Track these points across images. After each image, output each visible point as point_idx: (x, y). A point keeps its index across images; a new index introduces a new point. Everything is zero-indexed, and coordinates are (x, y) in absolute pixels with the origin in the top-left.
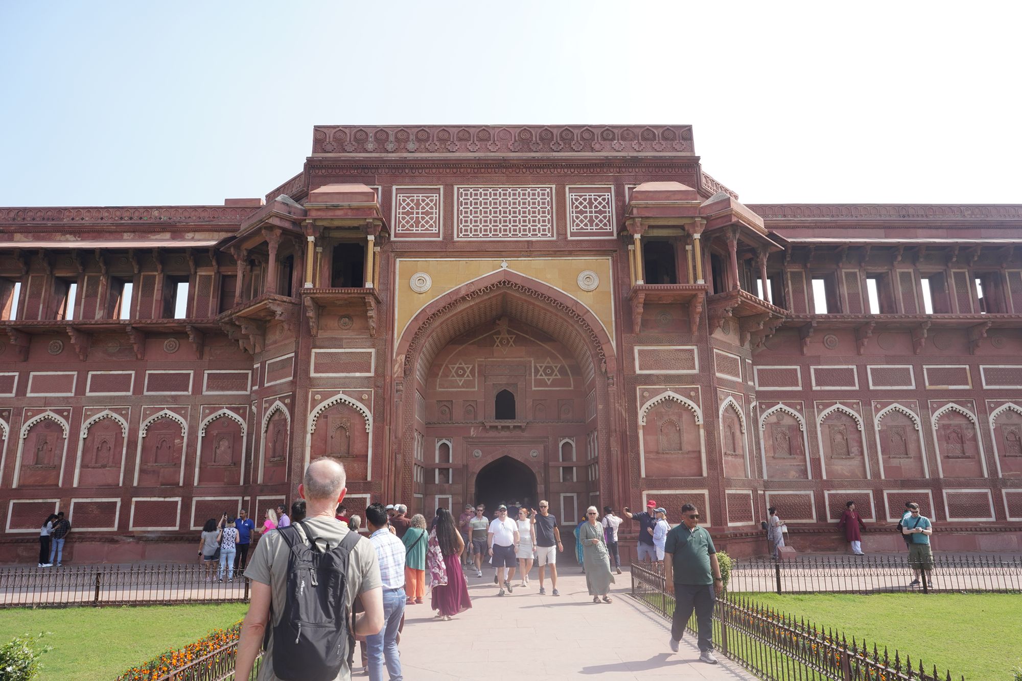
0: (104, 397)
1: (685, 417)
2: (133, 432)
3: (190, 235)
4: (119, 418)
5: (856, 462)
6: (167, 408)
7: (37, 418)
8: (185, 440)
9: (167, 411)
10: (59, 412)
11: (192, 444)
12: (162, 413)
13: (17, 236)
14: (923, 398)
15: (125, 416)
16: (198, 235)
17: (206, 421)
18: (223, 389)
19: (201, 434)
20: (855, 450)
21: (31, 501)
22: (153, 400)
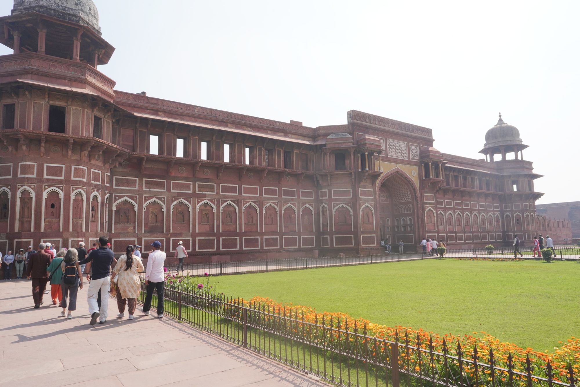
0: (270, 197)
1: (432, 214)
2: (280, 211)
3: (290, 135)
4: (275, 206)
5: (443, 227)
6: (290, 203)
7: (247, 204)
8: (296, 215)
9: (290, 204)
10: (255, 202)
11: (299, 217)
12: (288, 205)
13: (229, 125)
14: (454, 210)
15: (277, 205)
16: (293, 136)
17: (302, 209)
18: (306, 197)
19: (301, 213)
20: (443, 223)
21: (250, 237)
22: (285, 199)
